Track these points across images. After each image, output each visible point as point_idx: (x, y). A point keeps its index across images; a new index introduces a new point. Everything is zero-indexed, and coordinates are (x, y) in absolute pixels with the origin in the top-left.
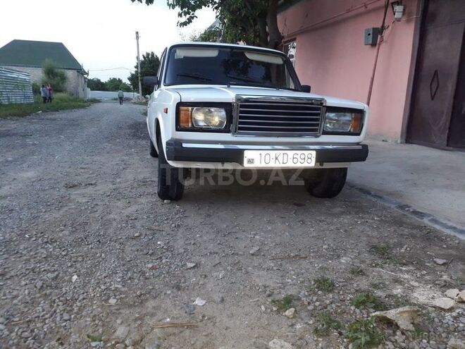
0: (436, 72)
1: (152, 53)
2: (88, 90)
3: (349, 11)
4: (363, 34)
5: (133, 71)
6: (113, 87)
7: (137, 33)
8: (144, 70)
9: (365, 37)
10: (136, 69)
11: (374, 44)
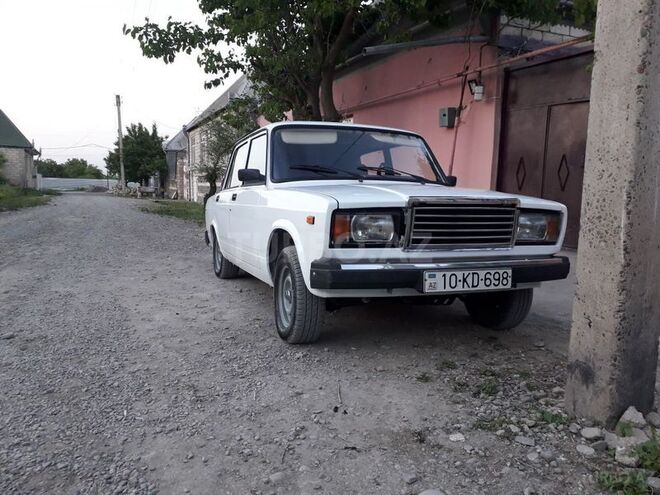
0: (522, 159)
1: (140, 124)
2: (39, 176)
3: (419, 87)
4: (437, 115)
5: (113, 148)
6: (74, 172)
7: (118, 97)
8: (128, 148)
9: (441, 118)
10: (117, 147)
11: (451, 126)
